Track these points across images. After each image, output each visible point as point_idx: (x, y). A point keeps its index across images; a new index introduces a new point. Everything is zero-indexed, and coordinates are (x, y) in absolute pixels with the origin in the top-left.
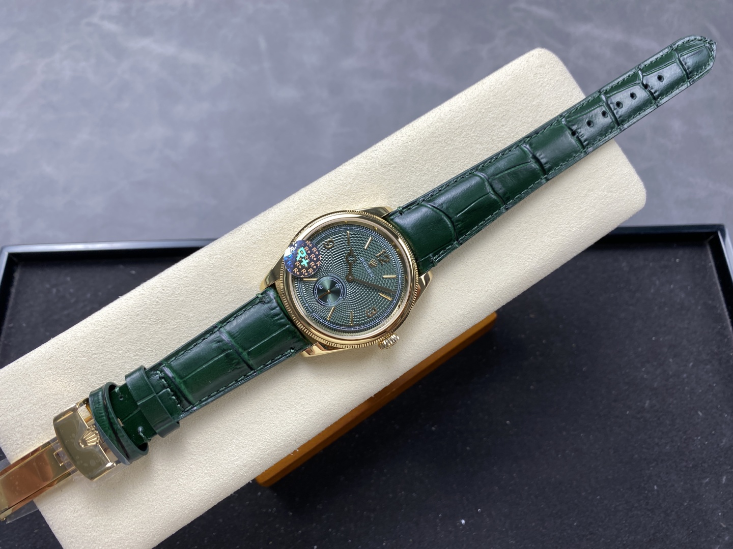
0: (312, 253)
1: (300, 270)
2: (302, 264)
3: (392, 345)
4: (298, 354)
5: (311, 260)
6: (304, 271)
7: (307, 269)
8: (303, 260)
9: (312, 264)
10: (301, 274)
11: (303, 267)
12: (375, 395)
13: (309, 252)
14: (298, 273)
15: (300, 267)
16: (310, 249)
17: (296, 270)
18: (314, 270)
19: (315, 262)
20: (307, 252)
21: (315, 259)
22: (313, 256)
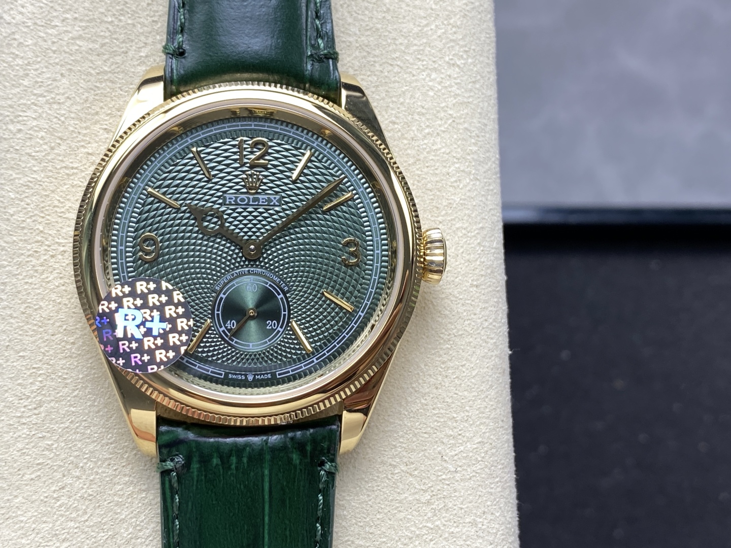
0: (144, 296)
1: (166, 347)
2: (155, 333)
3: (445, 254)
4: (338, 460)
5: (161, 308)
6: (173, 339)
7: (174, 330)
8: (148, 325)
9: (170, 311)
10: (176, 348)
11: (164, 335)
12: (511, 346)
13: (139, 302)
14: (171, 354)
15: (159, 341)
16: (133, 294)
17: (160, 355)
18: (186, 315)
19: (170, 302)
20: (137, 308)
21: (164, 299)
22: (153, 299)
